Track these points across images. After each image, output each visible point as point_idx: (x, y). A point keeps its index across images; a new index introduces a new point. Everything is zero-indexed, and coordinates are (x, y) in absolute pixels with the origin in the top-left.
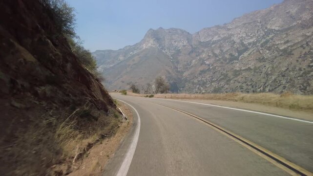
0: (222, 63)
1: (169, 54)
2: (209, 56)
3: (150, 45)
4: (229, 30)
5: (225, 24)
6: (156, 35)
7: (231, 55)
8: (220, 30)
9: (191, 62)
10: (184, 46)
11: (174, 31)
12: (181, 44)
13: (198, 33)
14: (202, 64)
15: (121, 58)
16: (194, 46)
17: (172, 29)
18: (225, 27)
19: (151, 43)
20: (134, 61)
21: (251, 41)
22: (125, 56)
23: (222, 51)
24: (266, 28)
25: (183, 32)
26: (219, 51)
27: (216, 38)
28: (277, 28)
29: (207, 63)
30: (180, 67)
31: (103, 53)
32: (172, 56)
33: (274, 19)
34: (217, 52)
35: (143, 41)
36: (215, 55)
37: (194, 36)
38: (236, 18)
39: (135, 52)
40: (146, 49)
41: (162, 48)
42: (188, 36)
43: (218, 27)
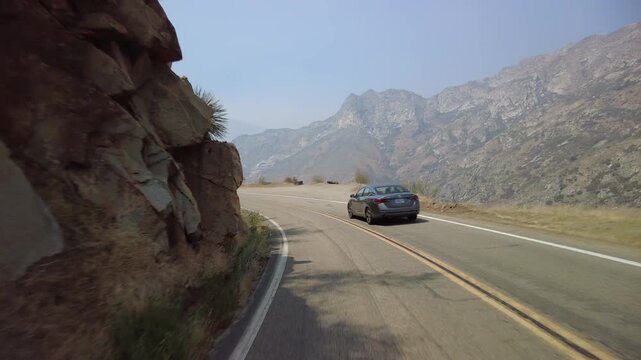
0: (457, 153)
1: (379, 136)
2: (442, 140)
3: (348, 122)
4: (490, 89)
5: (487, 79)
6: (359, 105)
7: (475, 140)
8: (476, 90)
9: (414, 150)
10: (408, 122)
11: (392, 95)
12: (403, 117)
13: (437, 96)
14: (427, 155)
15: (303, 144)
16: (425, 121)
17: (390, 91)
18: (485, 86)
19: (350, 119)
20: (320, 149)
21: (514, 114)
22: (308, 140)
23: (465, 131)
24: (545, 90)
25: (409, 95)
26: (460, 132)
27: (466, 106)
28: (560, 92)
29: (437, 152)
30: (394, 159)
31: (276, 134)
32: (383, 140)
33: (561, 74)
34: (457, 133)
35: (340, 114)
36: (453, 139)
37: (429, 102)
38: (505, 69)
39: (326, 133)
40: (342, 129)
41: (368, 128)
42: (417, 103)
43: (473, 84)
